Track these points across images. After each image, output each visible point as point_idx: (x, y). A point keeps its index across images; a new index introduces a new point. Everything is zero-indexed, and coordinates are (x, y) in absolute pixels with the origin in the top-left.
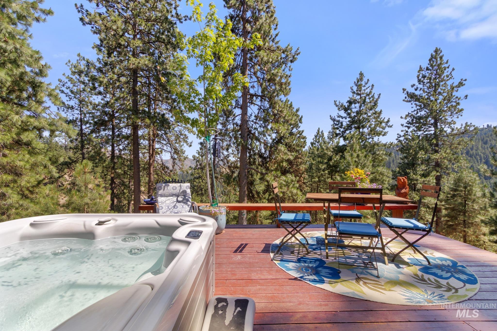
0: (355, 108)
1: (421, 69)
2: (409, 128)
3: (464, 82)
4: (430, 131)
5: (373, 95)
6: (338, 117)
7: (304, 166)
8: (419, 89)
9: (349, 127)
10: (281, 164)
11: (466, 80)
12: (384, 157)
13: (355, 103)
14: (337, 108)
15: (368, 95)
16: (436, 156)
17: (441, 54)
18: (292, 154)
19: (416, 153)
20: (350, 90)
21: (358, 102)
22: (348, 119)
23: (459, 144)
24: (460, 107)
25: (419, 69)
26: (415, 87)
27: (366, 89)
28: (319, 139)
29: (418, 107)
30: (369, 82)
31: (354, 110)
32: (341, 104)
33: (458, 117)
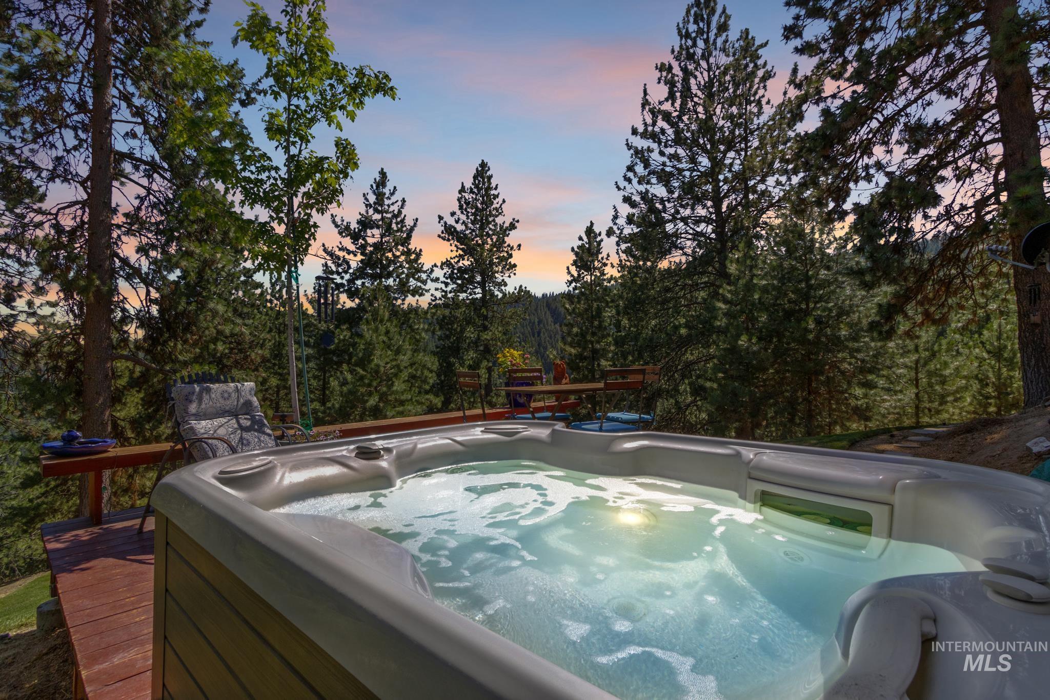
0: (373, 236)
1: (462, 190)
2: (447, 284)
3: (517, 224)
4: (475, 294)
5: (404, 219)
6: (340, 249)
7: (260, 352)
8: (461, 222)
9: (360, 273)
10: (212, 346)
11: (518, 221)
12: (423, 334)
13: (372, 228)
14: (336, 230)
15: (395, 216)
16: (486, 336)
17: (488, 173)
18: (247, 321)
19: (463, 330)
20: (363, 199)
21: (378, 227)
22: (360, 257)
23: (511, 318)
24: (512, 261)
25: (460, 188)
26: (456, 217)
27: (393, 204)
28: (280, 290)
29: (460, 252)
30: (396, 193)
31: (370, 241)
32: (345, 223)
33: (509, 276)
